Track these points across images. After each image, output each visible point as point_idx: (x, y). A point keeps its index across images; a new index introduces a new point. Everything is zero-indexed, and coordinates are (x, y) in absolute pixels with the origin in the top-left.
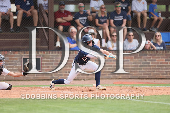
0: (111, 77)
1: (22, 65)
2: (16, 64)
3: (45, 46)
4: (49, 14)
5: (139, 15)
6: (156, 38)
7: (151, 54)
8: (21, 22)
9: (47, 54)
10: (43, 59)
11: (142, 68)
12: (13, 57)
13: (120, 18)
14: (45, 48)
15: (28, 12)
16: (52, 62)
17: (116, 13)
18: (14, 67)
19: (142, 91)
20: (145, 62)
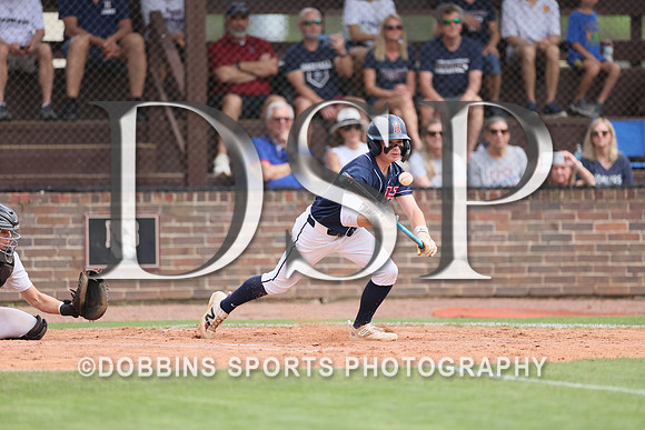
0: (424, 289)
1: (84, 244)
2: (63, 242)
3: (173, 171)
4: (188, 50)
5: (530, 53)
6: (596, 140)
7: (573, 201)
8: (82, 82)
9: (180, 204)
10: (166, 220)
11: (540, 257)
12: (50, 215)
13: (456, 65)
14: (173, 179)
15: (109, 44)
16: (199, 235)
17: (442, 45)
18: (54, 251)
19: (543, 344)
20: (551, 232)
